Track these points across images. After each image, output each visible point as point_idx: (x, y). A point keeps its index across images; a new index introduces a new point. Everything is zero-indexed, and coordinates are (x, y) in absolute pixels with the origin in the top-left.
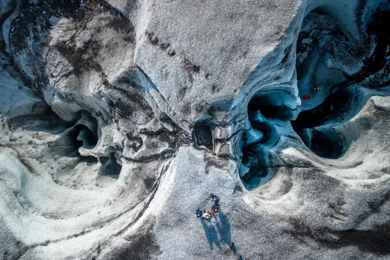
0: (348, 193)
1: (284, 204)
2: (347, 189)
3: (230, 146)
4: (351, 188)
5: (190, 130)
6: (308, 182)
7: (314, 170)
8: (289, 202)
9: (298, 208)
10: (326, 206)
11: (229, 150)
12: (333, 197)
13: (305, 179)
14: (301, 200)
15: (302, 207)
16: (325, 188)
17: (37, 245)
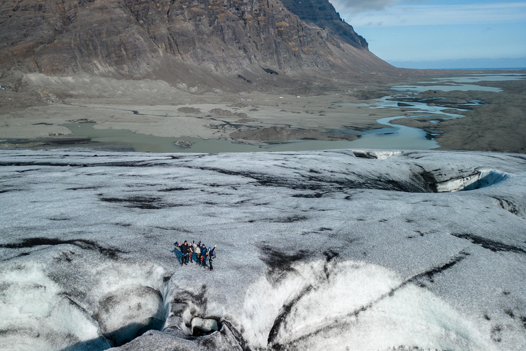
0: (46, 262)
1: (117, 278)
2: (45, 266)
3: (170, 310)
4: (40, 265)
5: (224, 329)
6: (81, 289)
7: (70, 295)
8: (112, 279)
9: (104, 270)
10: (74, 262)
11: (172, 306)
12: (64, 265)
13: (84, 295)
14: (98, 277)
15: (99, 268)
16: (67, 276)
17: (400, 286)
